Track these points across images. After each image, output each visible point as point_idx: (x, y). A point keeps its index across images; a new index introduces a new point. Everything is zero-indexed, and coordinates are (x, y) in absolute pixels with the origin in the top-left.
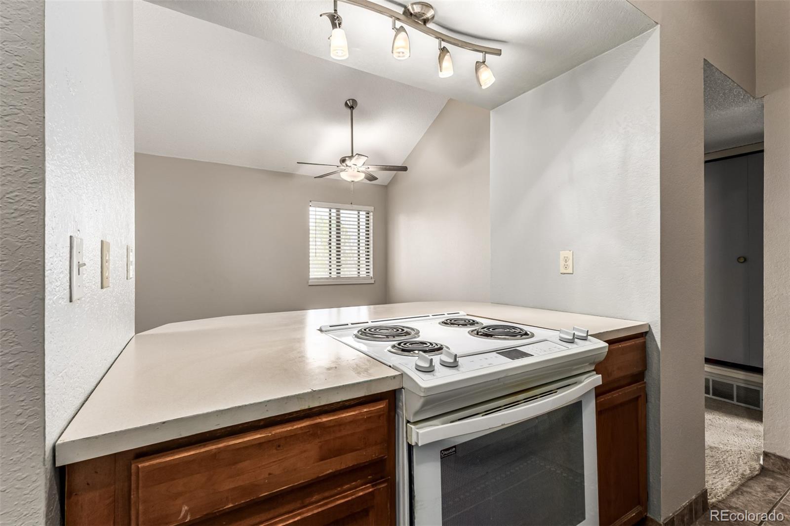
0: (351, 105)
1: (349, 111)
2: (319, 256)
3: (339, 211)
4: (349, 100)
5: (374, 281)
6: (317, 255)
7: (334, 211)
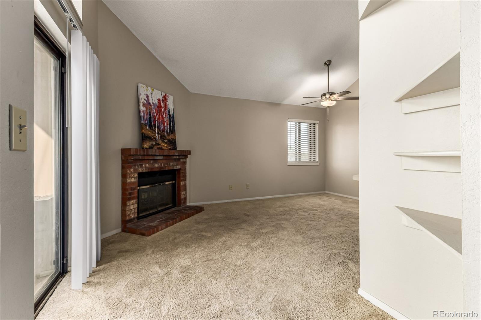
0: (328, 64)
2: (292, 150)
3: (300, 124)
5: (319, 164)
6: (291, 148)
7: (297, 123)
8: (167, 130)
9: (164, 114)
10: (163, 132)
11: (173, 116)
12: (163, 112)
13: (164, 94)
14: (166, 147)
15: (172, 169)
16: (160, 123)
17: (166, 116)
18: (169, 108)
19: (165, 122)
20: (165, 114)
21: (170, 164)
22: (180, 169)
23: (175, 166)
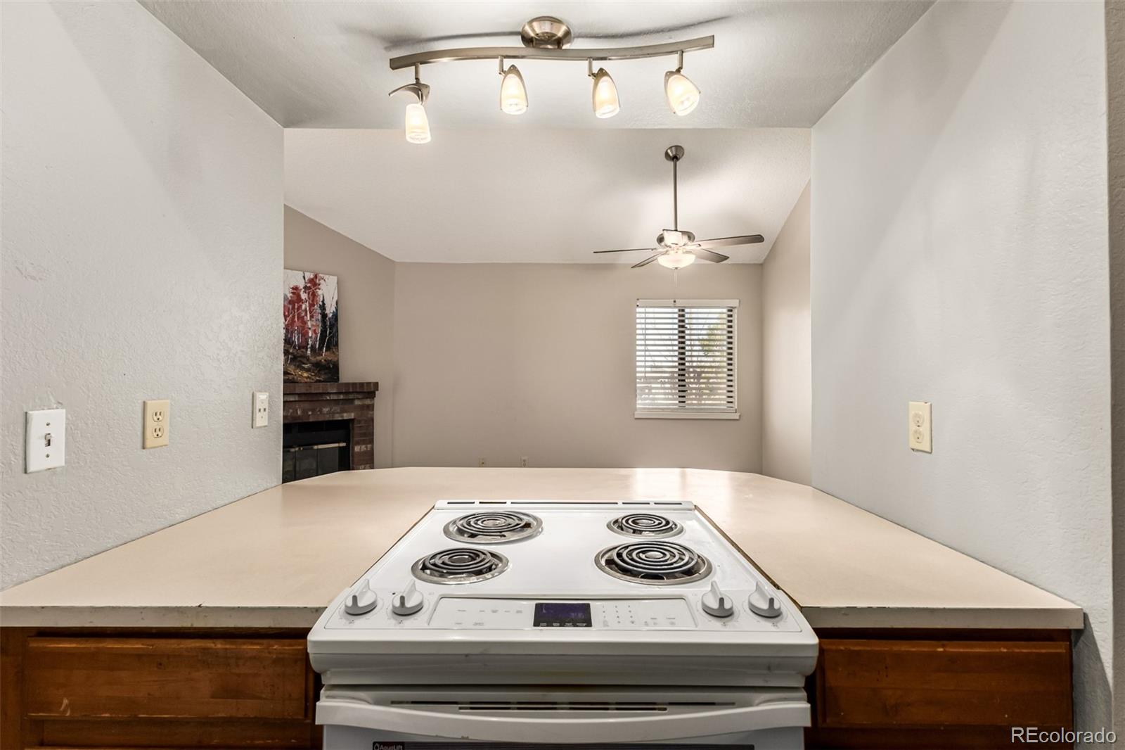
0: (675, 156)
1: (671, 164)
4: (671, 148)
5: (740, 416)
8: (312, 346)
9: (306, 315)
10: (299, 348)
11: (336, 316)
12: (306, 310)
13: (309, 276)
14: (308, 377)
15: (327, 419)
16: (292, 333)
17: (312, 317)
18: (323, 301)
19: (310, 329)
20: (310, 313)
21: (321, 411)
22: (352, 420)
23: (338, 413)
